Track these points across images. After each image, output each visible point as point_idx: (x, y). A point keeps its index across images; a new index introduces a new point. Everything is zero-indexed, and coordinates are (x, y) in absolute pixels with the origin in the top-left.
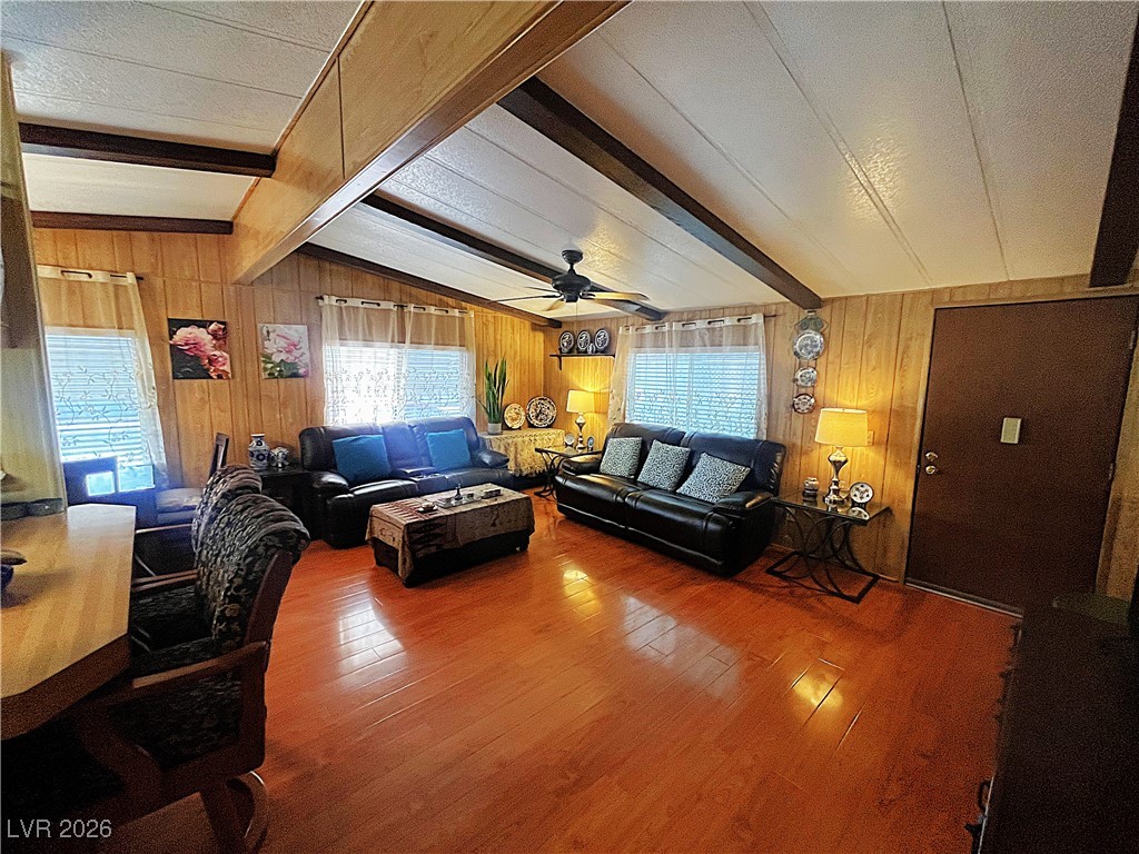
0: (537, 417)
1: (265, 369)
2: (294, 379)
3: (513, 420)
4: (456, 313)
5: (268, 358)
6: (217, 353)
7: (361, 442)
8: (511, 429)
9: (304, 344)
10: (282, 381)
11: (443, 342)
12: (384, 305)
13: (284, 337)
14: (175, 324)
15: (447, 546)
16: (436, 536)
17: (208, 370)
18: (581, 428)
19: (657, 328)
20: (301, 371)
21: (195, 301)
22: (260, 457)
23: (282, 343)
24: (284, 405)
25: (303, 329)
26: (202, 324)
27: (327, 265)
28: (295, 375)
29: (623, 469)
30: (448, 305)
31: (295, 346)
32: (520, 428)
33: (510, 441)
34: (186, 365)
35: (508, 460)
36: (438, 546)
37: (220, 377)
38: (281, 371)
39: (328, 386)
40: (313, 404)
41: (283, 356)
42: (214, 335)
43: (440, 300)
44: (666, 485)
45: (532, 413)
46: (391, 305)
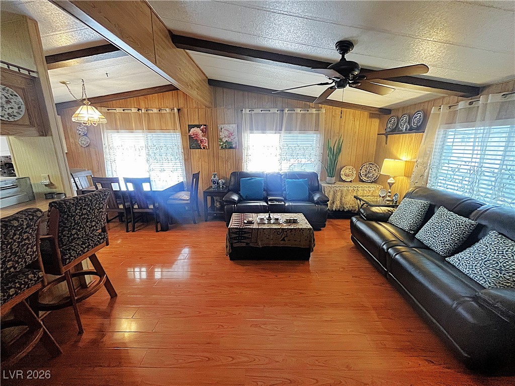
0: (366, 175)
1: (220, 145)
2: (231, 150)
3: (347, 176)
4: (314, 111)
5: (221, 139)
6: (203, 138)
7: (252, 180)
8: (344, 181)
9: (235, 133)
10: (227, 150)
11: (304, 129)
12: (272, 111)
13: (227, 130)
14: (191, 127)
15: (251, 245)
16: (245, 238)
17: (200, 145)
18: (390, 187)
19: (471, 103)
20: (234, 146)
21: (196, 117)
22: (214, 182)
23: (227, 133)
24: (227, 161)
25: (235, 126)
26: (198, 126)
27: (246, 93)
28: (231, 148)
29: (406, 224)
30: (310, 107)
31: (231, 134)
32: (351, 181)
33: (338, 189)
34: (193, 143)
35: (328, 201)
36: (247, 244)
37: (204, 148)
38: (226, 146)
39: (245, 153)
40: (238, 161)
41: (227, 139)
42: (202, 130)
43: (305, 104)
44: (439, 249)
45: (363, 172)
46: (275, 110)
